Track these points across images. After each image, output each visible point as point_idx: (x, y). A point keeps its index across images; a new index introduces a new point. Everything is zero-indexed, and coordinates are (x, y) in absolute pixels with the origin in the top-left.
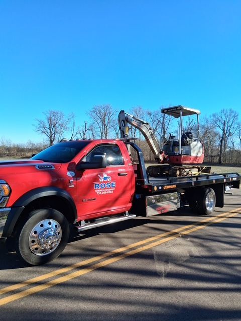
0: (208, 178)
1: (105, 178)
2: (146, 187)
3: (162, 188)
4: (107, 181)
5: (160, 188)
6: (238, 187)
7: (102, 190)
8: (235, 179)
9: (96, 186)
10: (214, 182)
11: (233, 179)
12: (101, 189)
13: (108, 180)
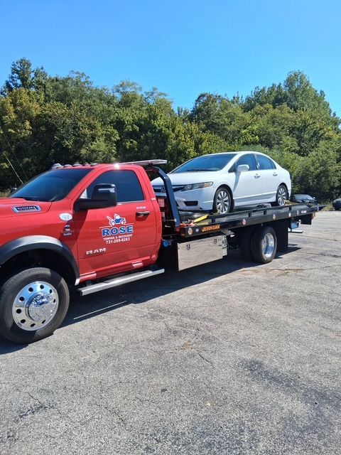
0: (265, 212)
1: (118, 221)
2: (178, 230)
3: (200, 231)
4: (121, 225)
5: (197, 230)
6: (309, 223)
7: (114, 238)
8: (305, 212)
9: (104, 233)
10: (274, 217)
11: (302, 212)
12: (112, 236)
13: (122, 223)
